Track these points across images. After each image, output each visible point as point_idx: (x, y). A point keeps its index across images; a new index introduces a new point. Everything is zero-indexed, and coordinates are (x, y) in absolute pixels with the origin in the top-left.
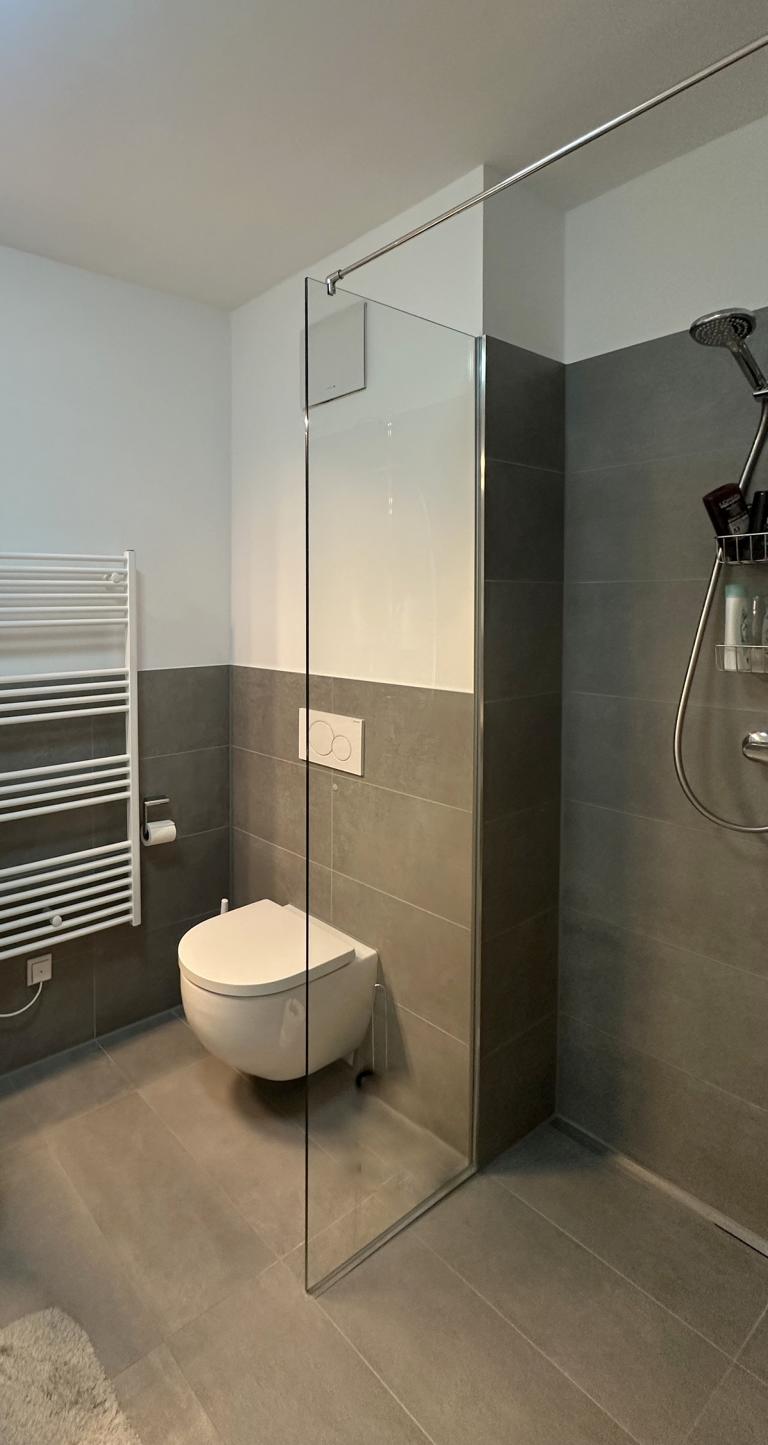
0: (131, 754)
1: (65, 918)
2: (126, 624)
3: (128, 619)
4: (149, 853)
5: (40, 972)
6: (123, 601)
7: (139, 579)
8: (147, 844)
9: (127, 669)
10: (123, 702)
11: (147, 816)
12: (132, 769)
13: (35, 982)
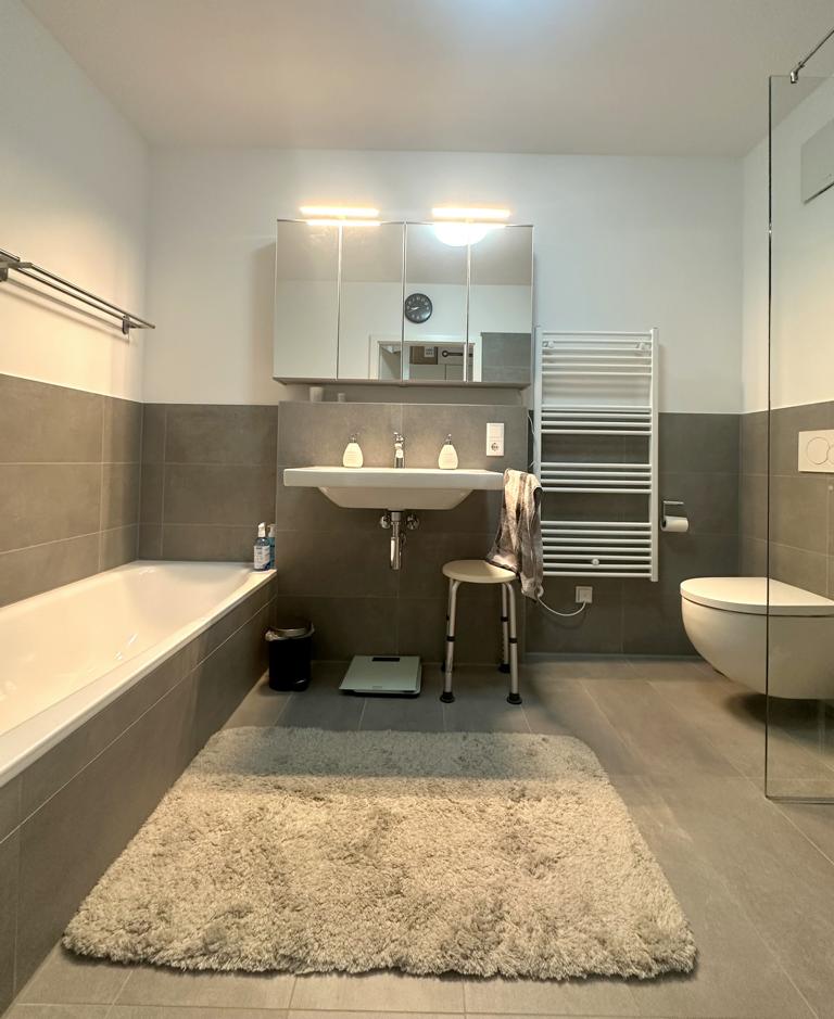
0: (653, 463)
1: (601, 562)
2: (650, 377)
3: (652, 374)
4: (666, 537)
5: (584, 596)
6: (649, 362)
7: (661, 350)
8: (664, 530)
9: (651, 407)
10: (648, 429)
11: (664, 512)
12: (654, 474)
13: (581, 601)
